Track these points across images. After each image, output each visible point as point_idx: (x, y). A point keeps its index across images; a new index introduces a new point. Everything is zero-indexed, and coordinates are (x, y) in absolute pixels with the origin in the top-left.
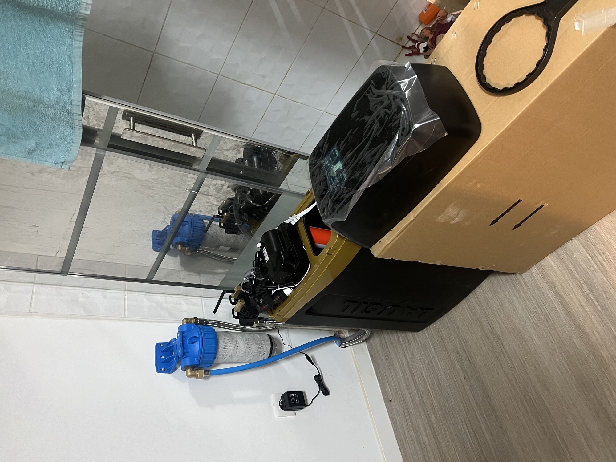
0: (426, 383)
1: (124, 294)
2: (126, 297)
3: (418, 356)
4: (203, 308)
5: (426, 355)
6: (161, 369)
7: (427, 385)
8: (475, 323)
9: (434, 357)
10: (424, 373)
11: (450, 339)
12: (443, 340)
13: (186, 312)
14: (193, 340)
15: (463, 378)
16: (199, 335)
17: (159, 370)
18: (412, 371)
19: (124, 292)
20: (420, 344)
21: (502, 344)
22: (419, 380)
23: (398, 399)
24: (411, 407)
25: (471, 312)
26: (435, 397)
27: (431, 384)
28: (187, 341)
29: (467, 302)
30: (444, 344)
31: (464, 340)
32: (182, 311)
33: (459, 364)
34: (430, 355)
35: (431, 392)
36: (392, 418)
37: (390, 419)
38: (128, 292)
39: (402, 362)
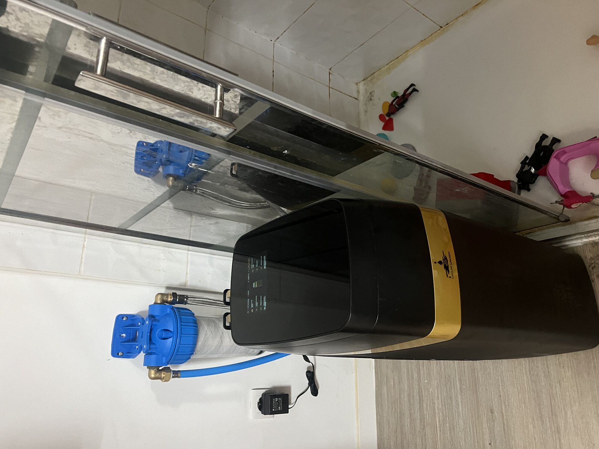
0: (435, 417)
1: (83, 239)
2: (86, 243)
3: (436, 381)
4: (187, 266)
5: (446, 387)
6: (118, 354)
7: (436, 418)
8: (530, 393)
9: (457, 395)
10: (436, 404)
11: (486, 389)
12: (476, 384)
13: (164, 271)
14: (164, 335)
15: (488, 444)
16: (174, 330)
17: (115, 353)
18: (422, 392)
19: (83, 236)
20: (443, 369)
21: (560, 440)
22: (427, 407)
23: (394, 410)
24: (407, 428)
25: (531, 378)
26: (442, 438)
27: (441, 421)
28: (157, 333)
29: (529, 364)
30: (476, 391)
31: (507, 403)
32: (159, 270)
33: (488, 424)
34: (452, 389)
35: (438, 429)
36: (379, 424)
37: (377, 424)
38: (90, 237)
39: (412, 374)
